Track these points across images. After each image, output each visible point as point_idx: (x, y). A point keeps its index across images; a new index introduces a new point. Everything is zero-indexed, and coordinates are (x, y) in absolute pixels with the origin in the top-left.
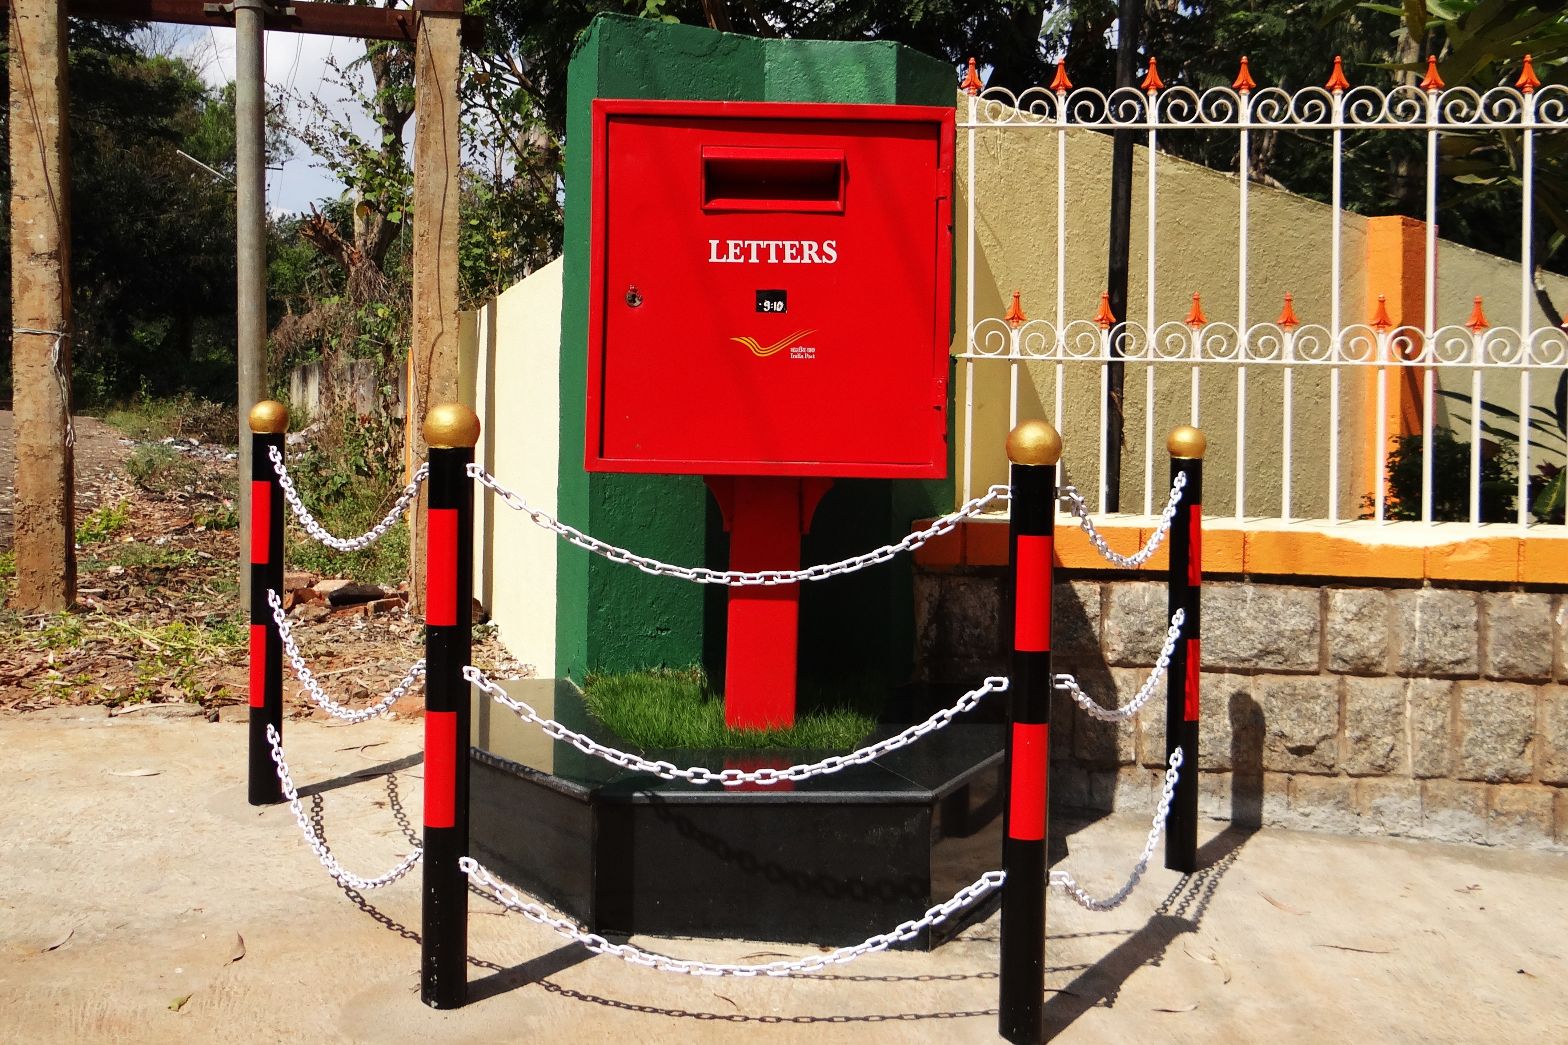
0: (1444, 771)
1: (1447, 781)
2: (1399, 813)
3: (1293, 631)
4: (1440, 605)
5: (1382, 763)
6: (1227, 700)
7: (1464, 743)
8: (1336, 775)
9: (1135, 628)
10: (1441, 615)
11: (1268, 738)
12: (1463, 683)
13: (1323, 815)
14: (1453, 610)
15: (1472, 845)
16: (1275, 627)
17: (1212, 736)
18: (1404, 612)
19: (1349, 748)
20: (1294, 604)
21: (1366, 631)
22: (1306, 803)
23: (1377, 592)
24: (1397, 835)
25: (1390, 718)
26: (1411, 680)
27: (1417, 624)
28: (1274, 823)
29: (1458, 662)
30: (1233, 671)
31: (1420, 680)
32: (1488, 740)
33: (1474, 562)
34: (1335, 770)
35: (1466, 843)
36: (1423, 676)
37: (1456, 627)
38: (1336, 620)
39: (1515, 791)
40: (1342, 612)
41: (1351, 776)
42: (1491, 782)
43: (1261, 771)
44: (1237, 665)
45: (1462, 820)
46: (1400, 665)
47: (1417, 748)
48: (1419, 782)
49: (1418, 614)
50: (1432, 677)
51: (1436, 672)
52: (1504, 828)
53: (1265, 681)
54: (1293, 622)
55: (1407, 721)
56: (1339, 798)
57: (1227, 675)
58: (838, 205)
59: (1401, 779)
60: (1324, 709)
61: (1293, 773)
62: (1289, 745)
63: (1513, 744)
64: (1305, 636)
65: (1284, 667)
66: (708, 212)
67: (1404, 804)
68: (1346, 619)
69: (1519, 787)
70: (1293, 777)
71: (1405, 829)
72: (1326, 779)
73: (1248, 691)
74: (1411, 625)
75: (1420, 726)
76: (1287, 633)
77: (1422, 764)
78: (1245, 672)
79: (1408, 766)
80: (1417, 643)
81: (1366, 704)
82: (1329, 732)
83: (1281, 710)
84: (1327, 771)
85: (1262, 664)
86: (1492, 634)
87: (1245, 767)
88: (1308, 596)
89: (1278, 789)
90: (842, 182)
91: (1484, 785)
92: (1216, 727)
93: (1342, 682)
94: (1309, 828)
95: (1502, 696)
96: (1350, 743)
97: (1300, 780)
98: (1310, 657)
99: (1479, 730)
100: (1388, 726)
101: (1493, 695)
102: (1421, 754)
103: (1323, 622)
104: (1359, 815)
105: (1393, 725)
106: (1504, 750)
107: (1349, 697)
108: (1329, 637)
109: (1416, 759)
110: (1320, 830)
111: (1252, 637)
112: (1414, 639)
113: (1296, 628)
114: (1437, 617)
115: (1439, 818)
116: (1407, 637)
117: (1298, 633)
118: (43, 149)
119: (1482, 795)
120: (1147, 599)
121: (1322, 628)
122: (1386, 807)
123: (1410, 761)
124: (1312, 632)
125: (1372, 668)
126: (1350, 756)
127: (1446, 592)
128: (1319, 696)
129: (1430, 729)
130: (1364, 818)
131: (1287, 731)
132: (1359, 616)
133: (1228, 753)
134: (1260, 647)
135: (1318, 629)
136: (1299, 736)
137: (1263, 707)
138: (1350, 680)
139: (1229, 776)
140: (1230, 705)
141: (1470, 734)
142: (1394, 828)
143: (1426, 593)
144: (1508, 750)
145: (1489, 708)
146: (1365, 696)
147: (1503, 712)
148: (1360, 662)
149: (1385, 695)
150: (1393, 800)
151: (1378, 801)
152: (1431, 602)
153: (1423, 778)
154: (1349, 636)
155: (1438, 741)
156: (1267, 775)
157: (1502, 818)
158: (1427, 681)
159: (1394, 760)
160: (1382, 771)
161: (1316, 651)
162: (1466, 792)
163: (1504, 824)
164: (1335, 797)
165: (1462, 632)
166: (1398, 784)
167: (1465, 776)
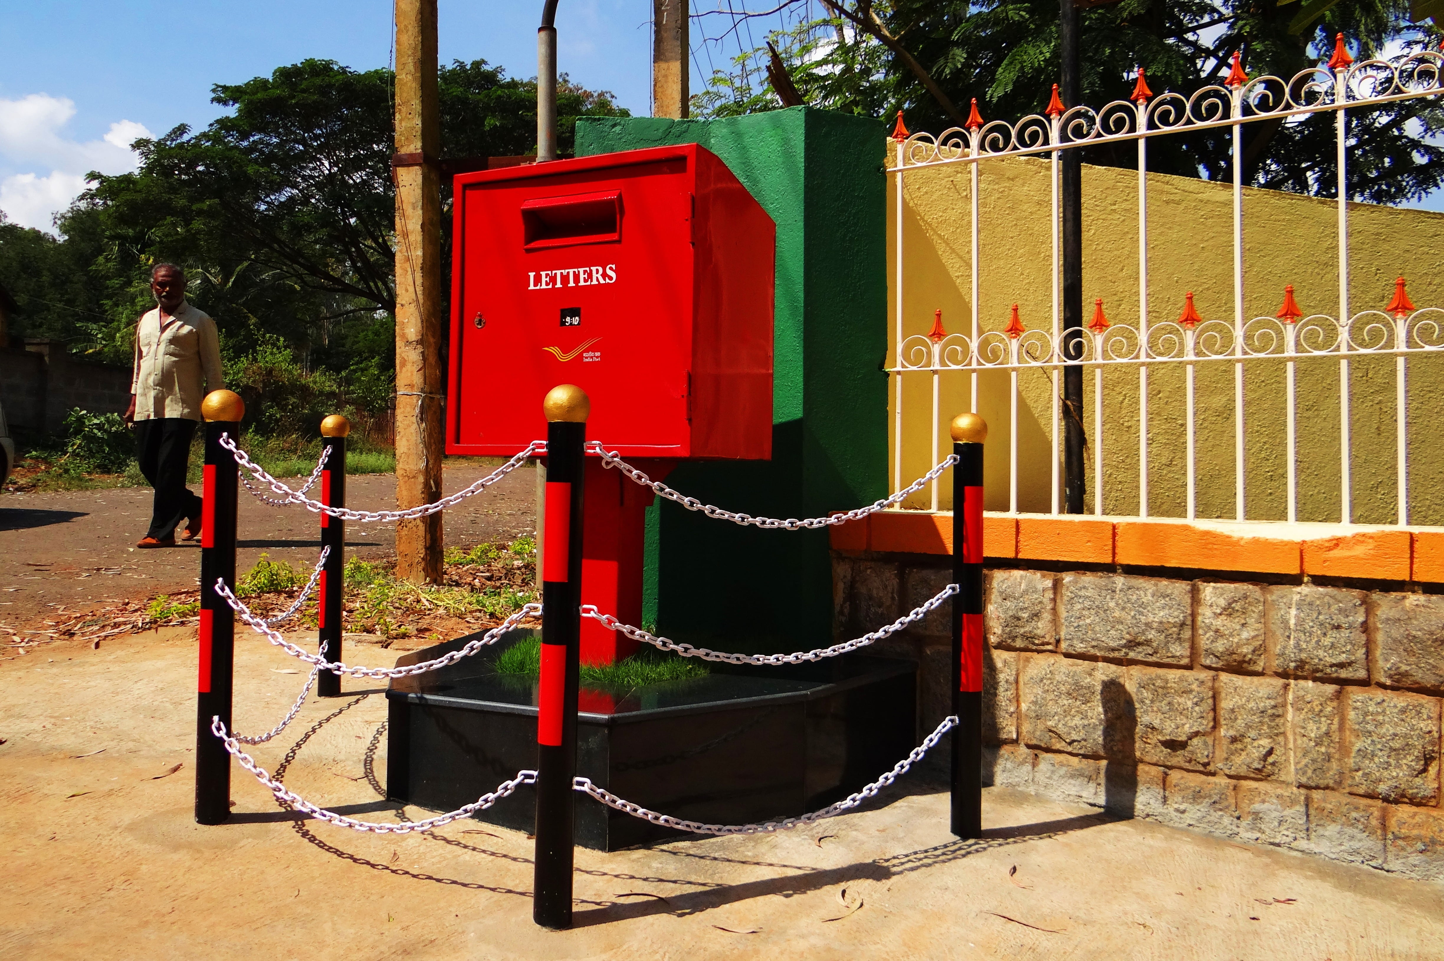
0: (1331, 783)
1: (1337, 794)
2: (1280, 823)
3: (1161, 623)
4: (1318, 602)
5: (1260, 767)
6: (1099, 688)
7: (1353, 755)
8: (1213, 774)
9: (1011, 613)
10: (1319, 613)
11: (1139, 729)
12: (1350, 688)
13: (1199, 814)
14: (1334, 608)
15: (1365, 867)
16: (1143, 618)
17: (1086, 722)
18: (1280, 609)
19: (1225, 748)
20: (1164, 596)
21: (1238, 627)
22: (1180, 799)
23: (1251, 587)
24: (1278, 845)
25: (1267, 720)
26: (1292, 682)
27: (1292, 622)
28: (1148, 815)
29: (1341, 665)
30: (1106, 660)
31: (1302, 683)
32: (1380, 754)
33: (1356, 558)
34: (1211, 768)
35: (1357, 864)
36: (1305, 678)
37: (1338, 627)
38: (1206, 615)
39: (1415, 814)
40: (1211, 606)
41: (1230, 777)
42: (1386, 800)
43: (1135, 763)
44: (1107, 654)
45: (1352, 838)
46: (1276, 664)
47: (1300, 755)
48: (1303, 791)
49: (1293, 612)
50: (1315, 680)
51: (1318, 675)
52: (1405, 853)
53: (1135, 671)
54: (1162, 614)
55: (1289, 725)
56: (1216, 798)
57: (1100, 664)
58: (615, 237)
59: (1284, 786)
60: (1196, 704)
61: (1170, 768)
62: (1160, 737)
63: (1411, 761)
64: (1174, 629)
65: (1153, 659)
66: (528, 251)
67: (1285, 813)
68: (1215, 613)
69: (1422, 810)
70: (1170, 772)
71: (1288, 840)
72: (1203, 777)
73: (1121, 680)
74: (1285, 622)
75: (1303, 731)
76: (1155, 625)
77: (1304, 773)
78: (1119, 662)
79: (1290, 773)
80: (1292, 642)
81: (1240, 703)
82: (1201, 729)
83: (1152, 701)
84: (1202, 769)
85: (1132, 655)
86: (1380, 637)
87: (1120, 756)
88: (1180, 588)
89: (1151, 782)
90: (618, 216)
91: (1379, 803)
92: (1090, 714)
93: (1214, 679)
94: (1184, 825)
95: (1395, 706)
96: (1225, 742)
97: (1175, 776)
98: (1179, 651)
99: (1369, 742)
100: (1265, 728)
101: (1385, 704)
102: (1304, 761)
103: (1194, 615)
104: (1238, 818)
105: (1269, 727)
106: (1398, 766)
107: (1223, 695)
108: (1201, 632)
109: (1298, 767)
110: (1196, 829)
111: (1121, 627)
112: (1289, 637)
113: (1164, 620)
114: (1315, 616)
115: (1327, 833)
116: (1282, 635)
117: (1166, 626)
118: (413, 273)
119: (1376, 814)
120: (1023, 586)
121: (1193, 621)
122: (1265, 813)
123: (1293, 767)
124: (1183, 625)
125: (1245, 665)
126: (1225, 755)
127: (1330, 590)
128: (1191, 691)
129: (1313, 735)
130: (1244, 823)
131: (1156, 723)
132: (1228, 611)
133: (1101, 740)
134: (1128, 637)
135: (1189, 622)
136: (1169, 729)
137: (1135, 697)
138: (1224, 677)
139: (1104, 763)
140: (1102, 693)
141: (1358, 745)
142: (1275, 837)
143: (1306, 589)
144: (1405, 767)
145: (1380, 718)
146: (1239, 695)
147: (1397, 725)
148: (1231, 659)
149: (1260, 695)
150: (1274, 807)
151: (1257, 806)
152: (1308, 599)
153: (1309, 788)
154: (1217, 631)
155: (1323, 750)
156: (1141, 767)
157: (1400, 842)
158: (1310, 683)
159: (1273, 764)
160: (1261, 774)
161: (1187, 645)
162: (1357, 808)
163: (1403, 849)
164: (1210, 796)
165: (1345, 633)
166: (1279, 791)
167: (1355, 790)
